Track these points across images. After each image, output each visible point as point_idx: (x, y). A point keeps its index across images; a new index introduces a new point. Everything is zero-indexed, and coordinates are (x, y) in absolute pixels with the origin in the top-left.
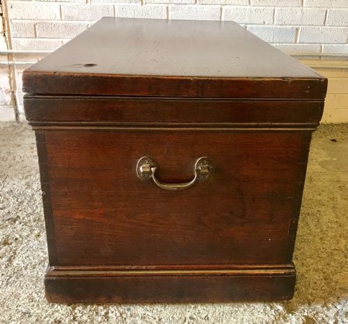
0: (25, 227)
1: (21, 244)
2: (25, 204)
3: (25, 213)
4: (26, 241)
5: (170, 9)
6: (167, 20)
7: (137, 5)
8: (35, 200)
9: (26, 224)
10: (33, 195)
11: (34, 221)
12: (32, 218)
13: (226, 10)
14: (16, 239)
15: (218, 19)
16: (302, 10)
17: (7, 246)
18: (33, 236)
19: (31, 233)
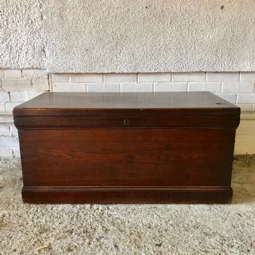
0: (79, 237)
1: (80, 250)
2: (75, 219)
3: (76, 227)
4: (82, 248)
5: (154, 85)
6: (153, 92)
7: (134, 83)
8: (80, 216)
9: (79, 235)
10: (78, 212)
11: (84, 232)
12: (82, 230)
13: (190, 85)
14: (76, 246)
15: (185, 91)
16: (239, 84)
17: (71, 252)
18: (86, 244)
19: (84, 242)
